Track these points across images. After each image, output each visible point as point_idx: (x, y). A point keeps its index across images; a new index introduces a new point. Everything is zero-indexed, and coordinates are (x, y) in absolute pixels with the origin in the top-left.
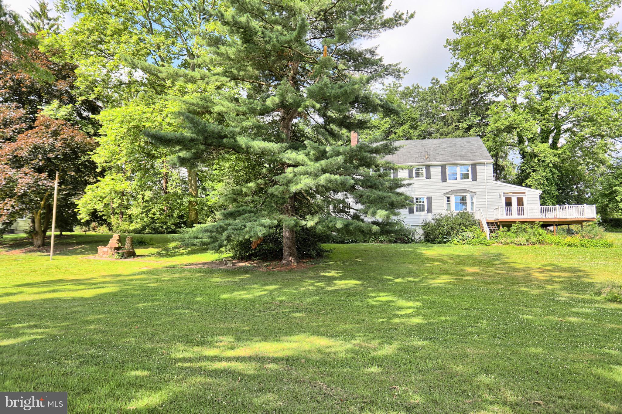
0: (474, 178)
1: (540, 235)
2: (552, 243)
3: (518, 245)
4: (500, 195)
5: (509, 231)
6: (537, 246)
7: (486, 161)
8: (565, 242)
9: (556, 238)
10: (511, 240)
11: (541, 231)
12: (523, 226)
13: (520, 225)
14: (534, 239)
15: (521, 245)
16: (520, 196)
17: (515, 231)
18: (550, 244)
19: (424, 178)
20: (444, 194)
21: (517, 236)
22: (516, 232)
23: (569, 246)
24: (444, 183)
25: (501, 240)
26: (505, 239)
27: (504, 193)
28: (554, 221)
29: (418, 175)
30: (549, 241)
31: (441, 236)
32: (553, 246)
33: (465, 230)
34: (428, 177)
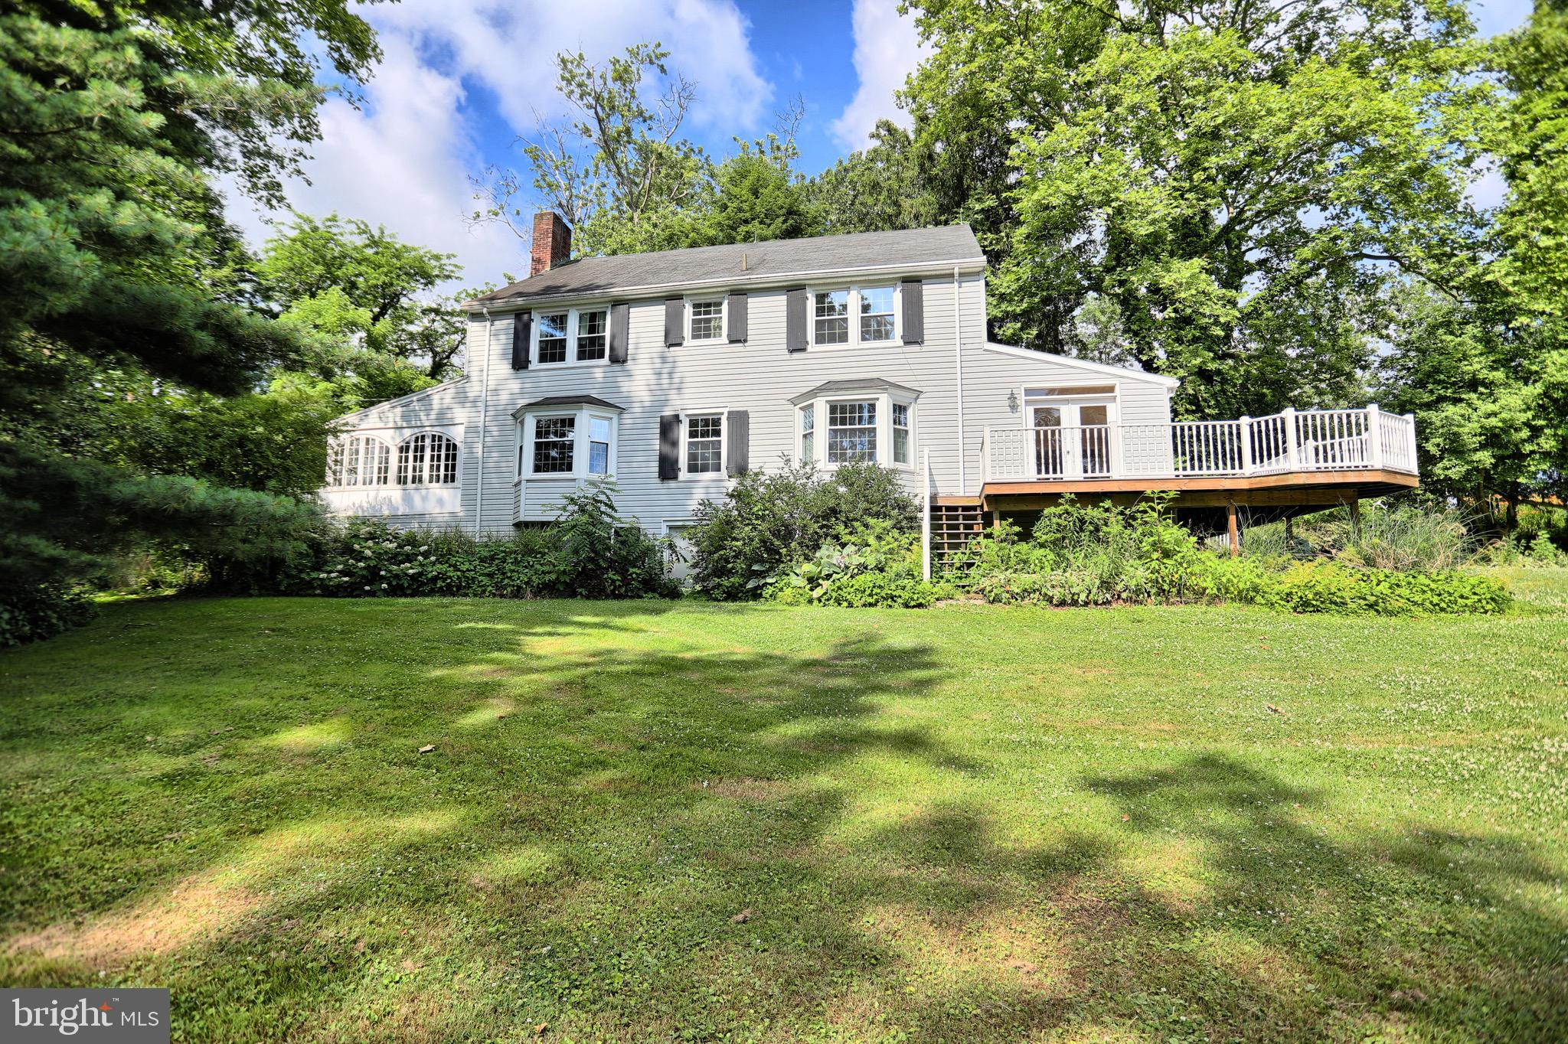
0: (914, 336)
1: (1167, 554)
2: (1222, 594)
3: (1062, 603)
4: (1012, 398)
5: (1025, 536)
6: (1151, 609)
7: (956, 265)
8: (1285, 588)
9: (1241, 570)
10: (1026, 579)
11: (1172, 533)
12: (1091, 513)
13: (1077, 511)
14: (1136, 573)
15: (1075, 603)
16: (1093, 400)
17: (1051, 537)
18: (1214, 599)
19: (724, 339)
20: (793, 402)
21: (1061, 563)
22: (1057, 545)
23: (1304, 606)
24: (796, 355)
25: (985, 583)
26: (1001, 576)
27: (1028, 392)
28: (1230, 493)
29: (703, 330)
30: (1209, 584)
31: (740, 565)
32: (1228, 609)
33: (845, 538)
34: (738, 337)
